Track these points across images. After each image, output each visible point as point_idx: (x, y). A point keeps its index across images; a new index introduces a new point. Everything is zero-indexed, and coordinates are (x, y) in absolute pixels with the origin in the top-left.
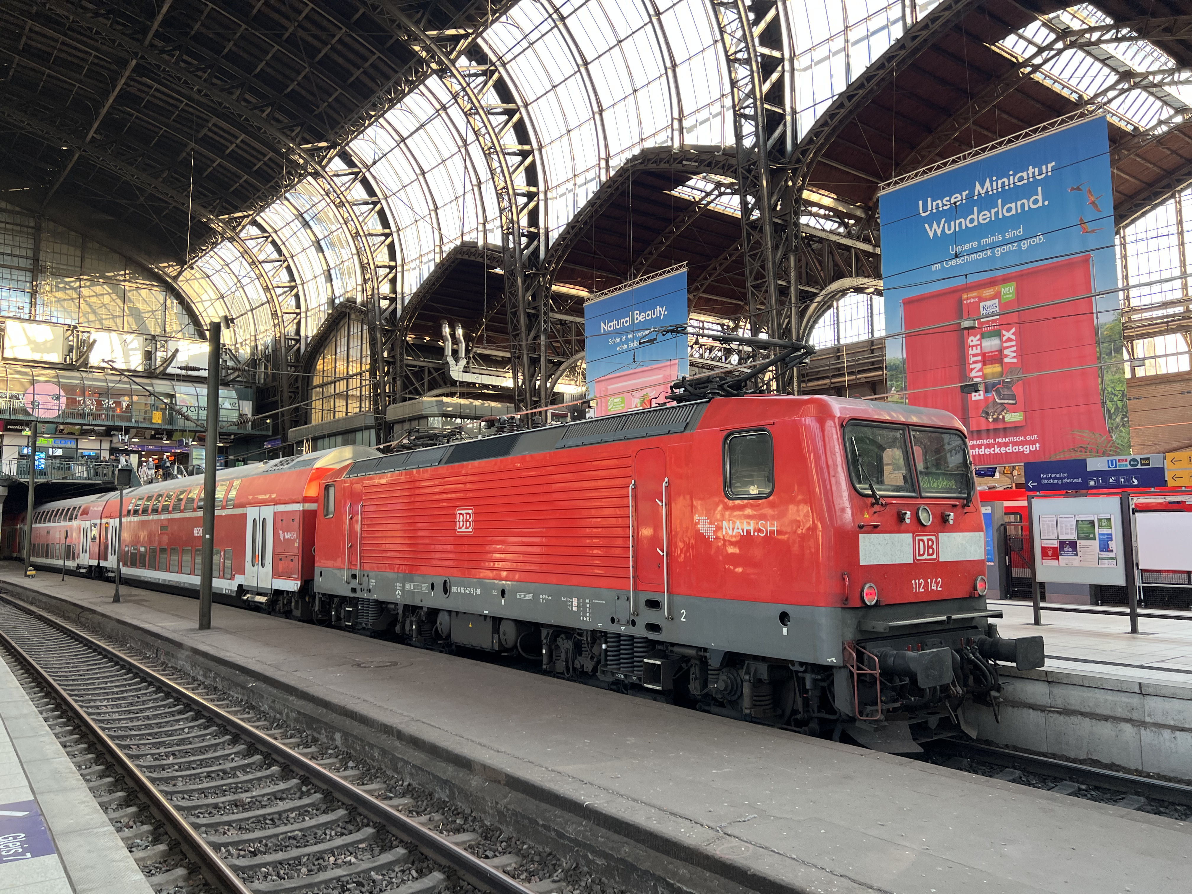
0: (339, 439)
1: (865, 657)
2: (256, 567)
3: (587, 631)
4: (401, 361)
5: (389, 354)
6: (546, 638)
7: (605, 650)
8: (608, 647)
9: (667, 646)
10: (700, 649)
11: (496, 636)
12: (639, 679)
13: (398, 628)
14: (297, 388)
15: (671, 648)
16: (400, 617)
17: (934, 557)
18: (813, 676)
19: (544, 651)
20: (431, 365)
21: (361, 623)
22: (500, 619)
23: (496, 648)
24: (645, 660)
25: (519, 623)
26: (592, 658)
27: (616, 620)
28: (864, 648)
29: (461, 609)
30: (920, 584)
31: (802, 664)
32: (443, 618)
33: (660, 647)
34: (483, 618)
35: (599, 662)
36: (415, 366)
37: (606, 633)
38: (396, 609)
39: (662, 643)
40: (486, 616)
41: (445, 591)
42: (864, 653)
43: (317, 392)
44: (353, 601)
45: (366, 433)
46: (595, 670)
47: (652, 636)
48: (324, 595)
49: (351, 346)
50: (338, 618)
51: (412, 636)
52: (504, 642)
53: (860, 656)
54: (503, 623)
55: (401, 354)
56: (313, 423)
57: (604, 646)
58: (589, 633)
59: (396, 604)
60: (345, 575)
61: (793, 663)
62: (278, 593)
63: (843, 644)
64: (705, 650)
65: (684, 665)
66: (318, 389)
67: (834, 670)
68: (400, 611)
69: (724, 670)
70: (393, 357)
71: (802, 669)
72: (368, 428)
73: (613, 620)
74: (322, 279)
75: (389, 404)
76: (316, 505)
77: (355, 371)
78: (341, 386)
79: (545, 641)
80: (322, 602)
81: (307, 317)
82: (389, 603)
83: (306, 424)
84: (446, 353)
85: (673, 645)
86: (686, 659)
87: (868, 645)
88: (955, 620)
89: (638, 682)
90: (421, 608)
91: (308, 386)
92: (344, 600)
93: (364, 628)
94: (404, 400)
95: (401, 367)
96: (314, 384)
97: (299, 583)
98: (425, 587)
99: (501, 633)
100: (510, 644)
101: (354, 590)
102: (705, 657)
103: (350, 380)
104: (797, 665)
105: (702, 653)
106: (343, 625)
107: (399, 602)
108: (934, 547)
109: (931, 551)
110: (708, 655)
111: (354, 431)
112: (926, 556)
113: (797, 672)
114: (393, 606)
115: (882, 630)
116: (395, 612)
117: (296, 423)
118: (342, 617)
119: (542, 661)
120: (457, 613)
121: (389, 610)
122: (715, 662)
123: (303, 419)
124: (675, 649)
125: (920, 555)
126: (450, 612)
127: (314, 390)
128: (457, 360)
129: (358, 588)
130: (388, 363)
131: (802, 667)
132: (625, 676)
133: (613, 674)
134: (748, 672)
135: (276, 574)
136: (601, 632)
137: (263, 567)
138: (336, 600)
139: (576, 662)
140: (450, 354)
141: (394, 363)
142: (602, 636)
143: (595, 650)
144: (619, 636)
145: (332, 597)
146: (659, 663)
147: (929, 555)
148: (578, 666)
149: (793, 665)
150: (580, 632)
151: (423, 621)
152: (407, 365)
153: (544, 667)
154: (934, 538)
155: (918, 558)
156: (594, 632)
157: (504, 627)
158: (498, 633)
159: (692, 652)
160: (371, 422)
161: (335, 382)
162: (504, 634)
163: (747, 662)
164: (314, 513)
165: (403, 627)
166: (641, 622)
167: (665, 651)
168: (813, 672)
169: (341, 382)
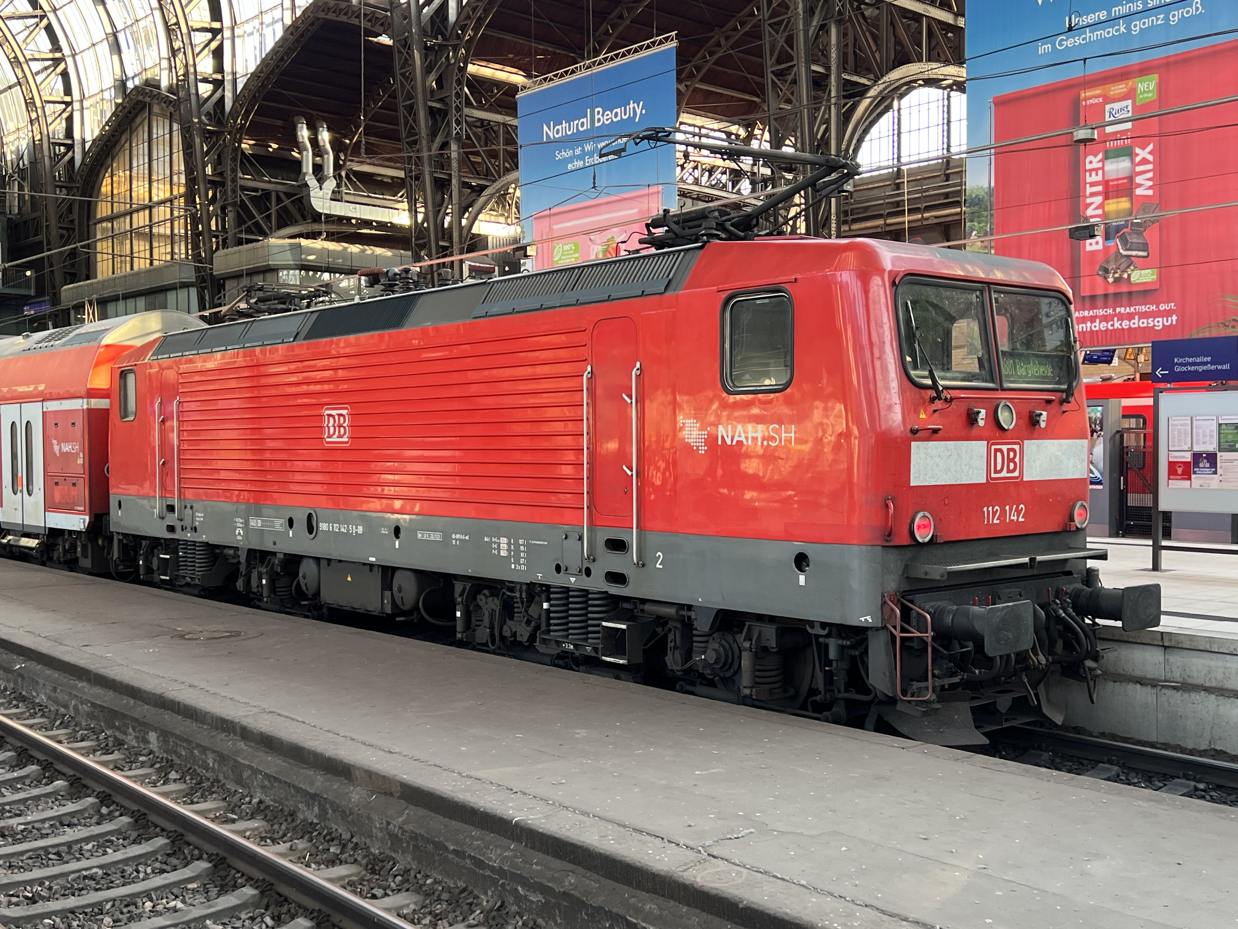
0: (141, 302)
1: (913, 614)
2: (19, 494)
3: (521, 584)
4: (234, 180)
5: (214, 169)
6: (461, 595)
7: (548, 610)
8: (551, 606)
9: (635, 603)
10: (682, 606)
11: (388, 593)
12: (595, 649)
13: (240, 584)
14: (72, 221)
15: (641, 607)
16: (243, 568)
17: (1016, 474)
18: (840, 642)
19: (458, 614)
20: (279, 188)
21: (184, 577)
22: (394, 569)
23: (388, 610)
24: (604, 624)
25: (419, 574)
26: (528, 622)
27: (563, 568)
28: (912, 602)
29: (335, 555)
30: (994, 513)
31: (824, 625)
32: (307, 569)
33: (626, 606)
34: (368, 567)
35: (538, 627)
36: (255, 190)
37: (548, 587)
38: (236, 556)
39: (628, 599)
40: (371, 565)
41: (310, 529)
42: (911, 609)
43: (104, 230)
44: (171, 545)
45: (182, 294)
46: (532, 638)
47: (615, 590)
48: (126, 535)
49: (155, 157)
50: (149, 570)
51: (262, 595)
52: (399, 602)
53: (906, 613)
54: (398, 574)
55: (234, 171)
56: (100, 277)
57: (545, 606)
58: (524, 587)
59: (236, 549)
60: (157, 507)
61: (811, 623)
62: (55, 533)
63: (883, 596)
64: (690, 607)
65: (659, 630)
66: (104, 224)
67: (869, 633)
68: (243, 559)
69: (715, 635)
70: (221, 174)
71: (824, 632)
72: (185, 285)
73: (558, 569)
74: (104, 49)
75: (217, 248)
76: (108, 400)
77: (162, 197)
78: (141, 219)
79: (459, 600)
80: (124, 547)
81: (82, 109)
82: (225, 547)
83: (88, 278)
84: (304, 170)
85: (644, 601)
86: (661, 620)
87: (918, 597)
88: (1041, 562)
89: (594, 655)
90: (274, 554)
91: (88, 219)
92: (156, 543)
93: (188, 585)
94: (240, 242)
95: (234, 191)
96: (99, 216)
97: (87, 518)
98: (279, 524)
99: (395, 589)
100: (408, 604)
101: (171, 529)
102: (689, 618)
103: (155, 210)
104: (817, 626)
105: (684, 613)
106: (157, 580)
107: (240, 545)
108: (1017, 460)
109: (1012, 466)
110: (693, 614)
111: (164, 290)
112: (1004, 474)
113: (817, 636)
114: (231, 552)
115: (938, 578)
116: (235, 561)
117: (73, 278)
118: (155, 568)
119: (455, 627)
120: (329, 560)
121: (226, 557)
122: (703, 625)
123: (84, 272)
124: (647, 607)
125: (996, 472)
126: (317, 560)
127: (99, 226)
128: (321, 180)
129: (178, 525)
130: (214, 184)
131: (824, 629)
132: (575, 645)
133: (558, 643)
134: (748, 638)
135: (50, 506)
136: (542, 585)
137: (30, 495)
138: (144, 543)
139: (505, 628)
140: (311, 170)
141: (223, 184)
142: (544, 591)
143: (533, 611)
144: (566, 590)
145: (138, 539)
146: (624, 627)
147: (1009, 471)
148: (507, 633)
149: (812, 627)
150: (511, 586)
151: (278, 573)
152: (243, 188)
153: (459, 636)
154: (1016, 447)
155: (993, 475)
156: (531, 586)
157: (398, 580)
158: (391, 589)
159: (672, 611)
160: (190, 275)
161: (131, 213)
162: (400, 590)
163: (747, 623)
164: (105, 413)
165: (248, 582)
166: (599, 570)
167: (632, 610)
168: (840, 637)
169: (141, 214)
